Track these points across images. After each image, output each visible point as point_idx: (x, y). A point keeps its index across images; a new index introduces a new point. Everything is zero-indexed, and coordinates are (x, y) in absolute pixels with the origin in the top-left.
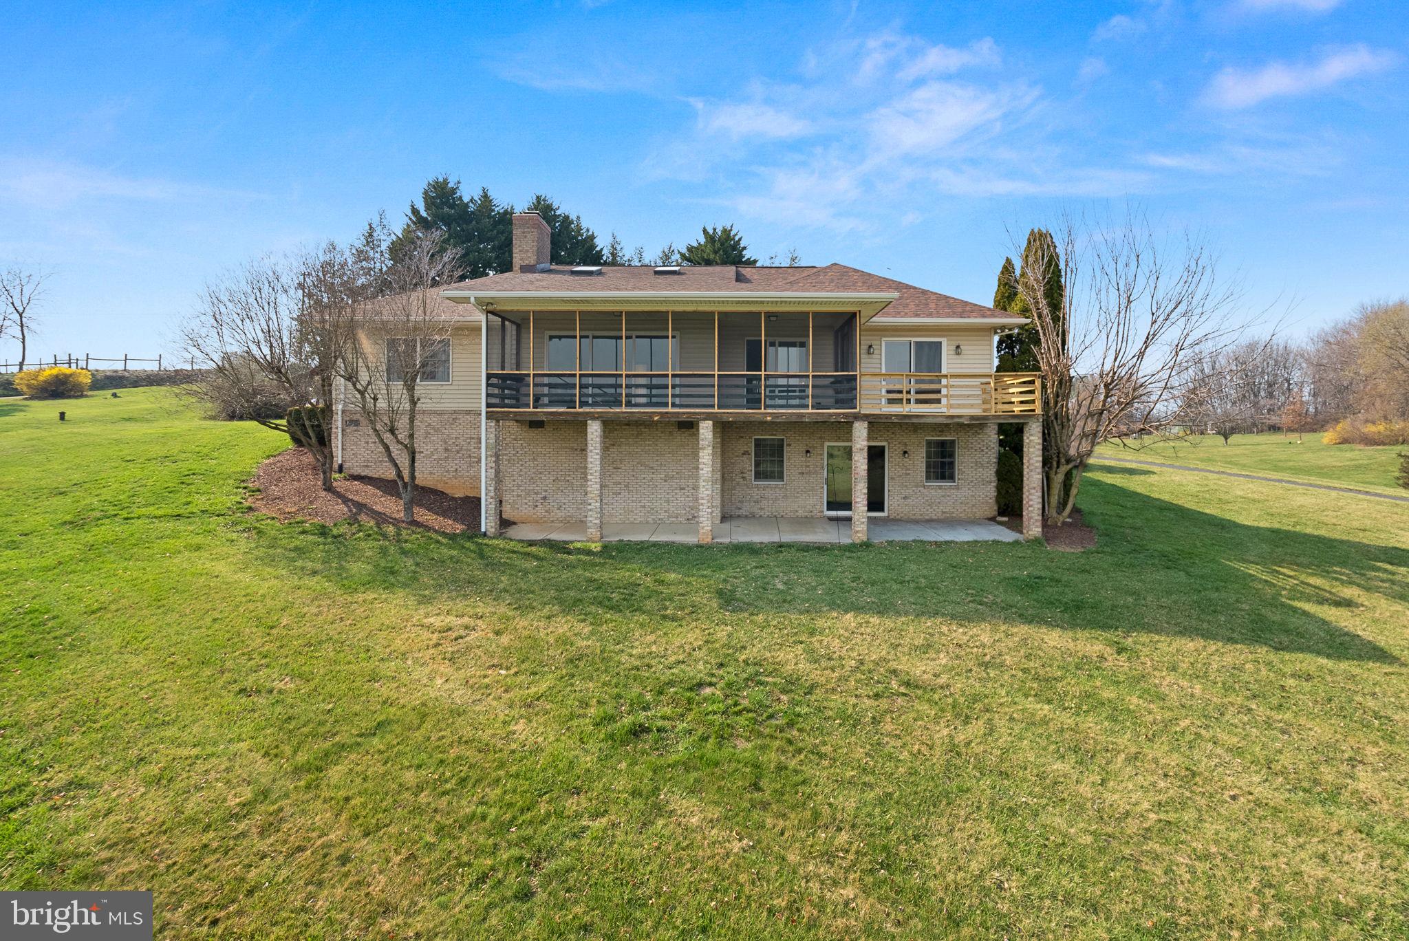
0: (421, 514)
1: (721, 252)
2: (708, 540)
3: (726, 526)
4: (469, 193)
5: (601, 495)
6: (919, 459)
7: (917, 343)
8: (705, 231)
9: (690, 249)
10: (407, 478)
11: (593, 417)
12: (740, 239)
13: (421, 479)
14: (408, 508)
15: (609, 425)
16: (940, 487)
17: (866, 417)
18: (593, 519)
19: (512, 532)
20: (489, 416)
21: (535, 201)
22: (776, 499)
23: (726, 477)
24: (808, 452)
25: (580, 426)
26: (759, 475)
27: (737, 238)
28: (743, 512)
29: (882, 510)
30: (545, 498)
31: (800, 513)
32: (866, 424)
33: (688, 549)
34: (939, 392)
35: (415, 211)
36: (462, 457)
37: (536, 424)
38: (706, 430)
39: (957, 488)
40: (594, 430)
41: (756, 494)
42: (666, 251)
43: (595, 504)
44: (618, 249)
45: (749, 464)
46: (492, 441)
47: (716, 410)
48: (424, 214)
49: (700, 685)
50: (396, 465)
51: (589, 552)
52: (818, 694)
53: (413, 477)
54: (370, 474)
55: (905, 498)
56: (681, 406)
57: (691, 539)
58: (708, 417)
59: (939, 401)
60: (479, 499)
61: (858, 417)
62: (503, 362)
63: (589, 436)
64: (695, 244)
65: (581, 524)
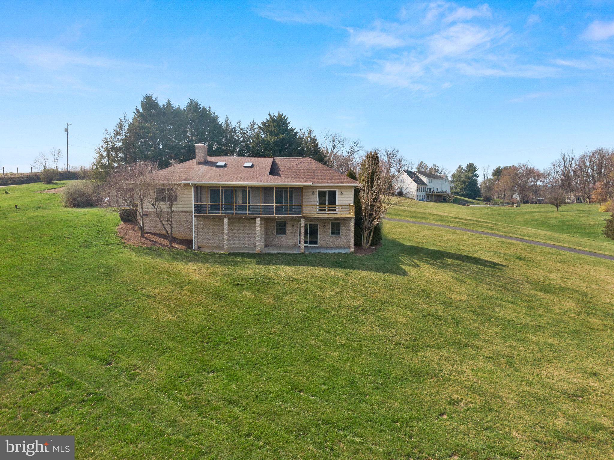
0: (174, 244)
1: (277, 128)
2: (259, 252)
3: (266, 248)
4: (162, 102)
5: (228, 239)
6: (329, 228)
7: (328, 191)
8: (270, 115)
9: (264, 124)
10: (170, 234)
11: (225, 217)
12: (287, 118)
13: (174, 236)
14: (171, 243)
15: (230, 219)
16: (335, 237)
17: (304, 217)
18: (226, 246)
19: (201, 249)
20: (195, 216)
21: (190, 102)
22: (283, 240)
23: (267, 233)
24: (293, 225)
25: (221, 219)
26: (277, 233)
27: (285, 118)
28: (272, 244)
29: (317, 244)
30: (210, 240)
31: (291, 245)
32: (304, 219)
33: (253, 254)
34: (335, 207)
35: (137, 110)
36: (182, 227)
37: (207, 218)
38: (258, 221)
39: (341, 237)
40: (226, 220)
41: (277, 239)
42: (252, 123)
43: (226, 242)
44: (229, 122)
45: (275, 229)
46: (196, 224)
47: (261, 215)
48: (141, 111)
49: (251, 278)
50: (166, 230)
51: (224, 254)
52: (275, 280)
53: (172, 234)
54: (152, 232)
55: (324, 240)
56: (251, 214)
57: (254, 252)
58: (259, 217)
59: (335, 210)
60: (192, 240)
61: (302, 217)
62: (197, 201)
63: (224, 222)
64: (265, 121)
65: (222, 248)
